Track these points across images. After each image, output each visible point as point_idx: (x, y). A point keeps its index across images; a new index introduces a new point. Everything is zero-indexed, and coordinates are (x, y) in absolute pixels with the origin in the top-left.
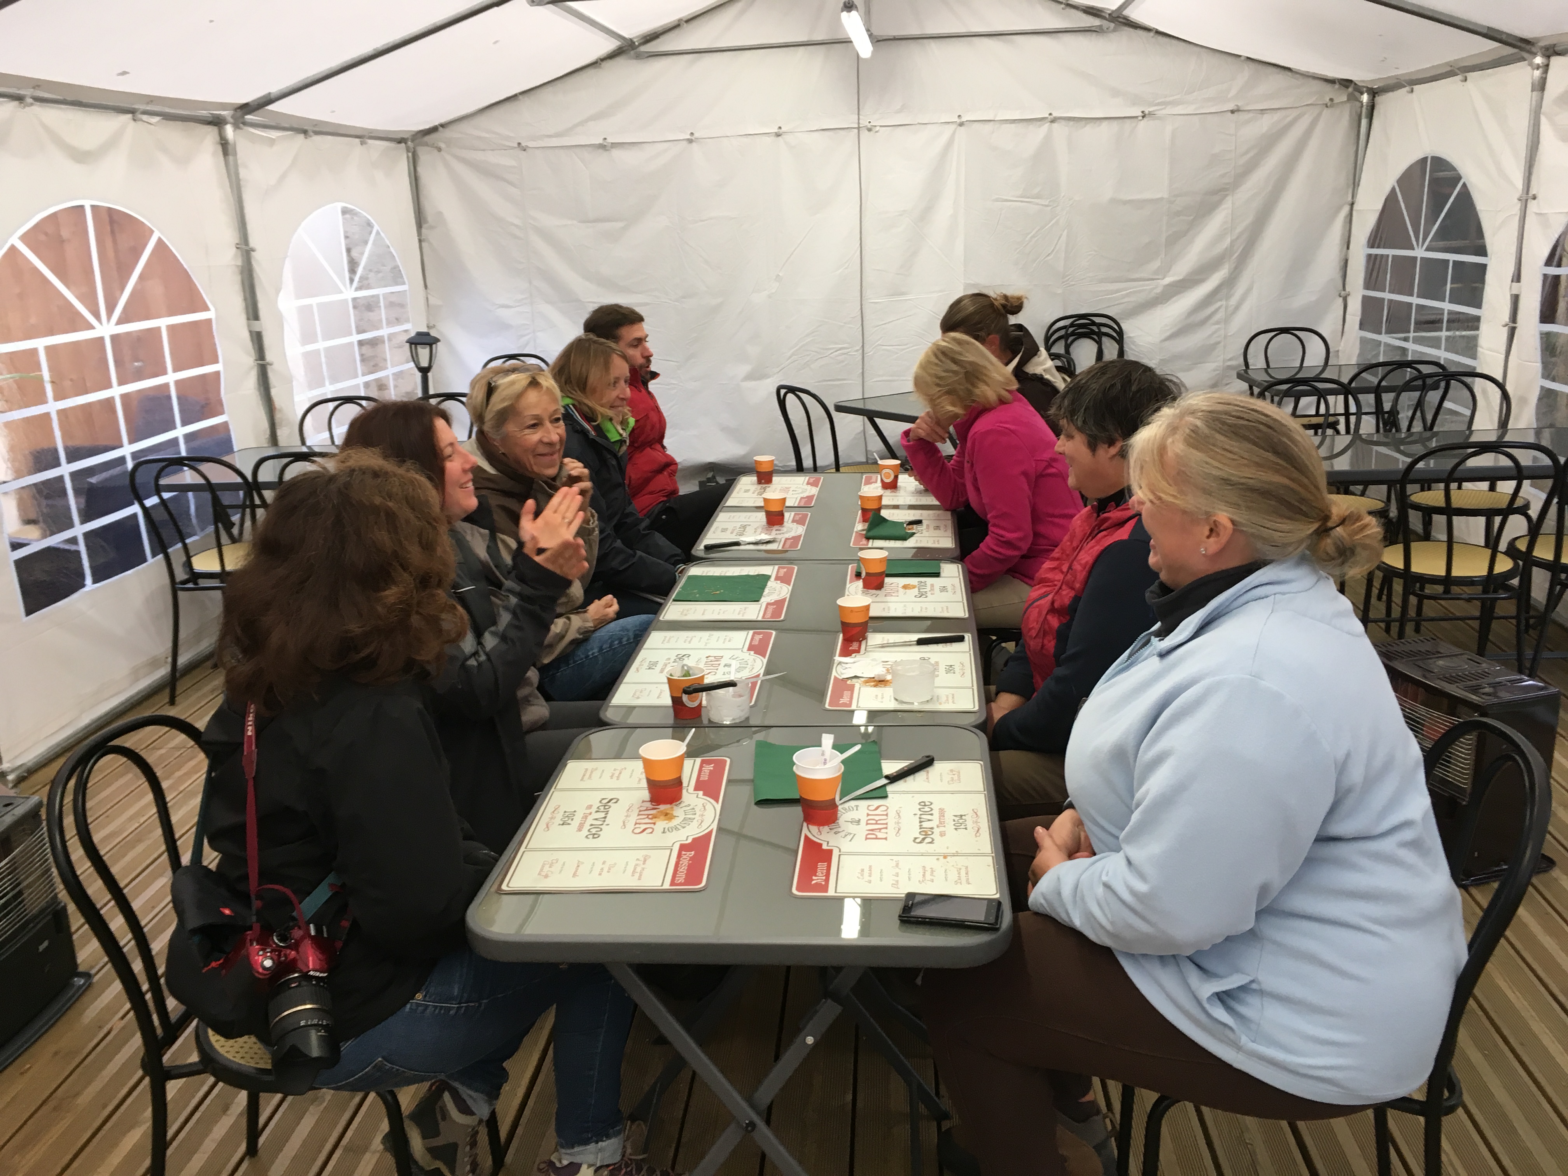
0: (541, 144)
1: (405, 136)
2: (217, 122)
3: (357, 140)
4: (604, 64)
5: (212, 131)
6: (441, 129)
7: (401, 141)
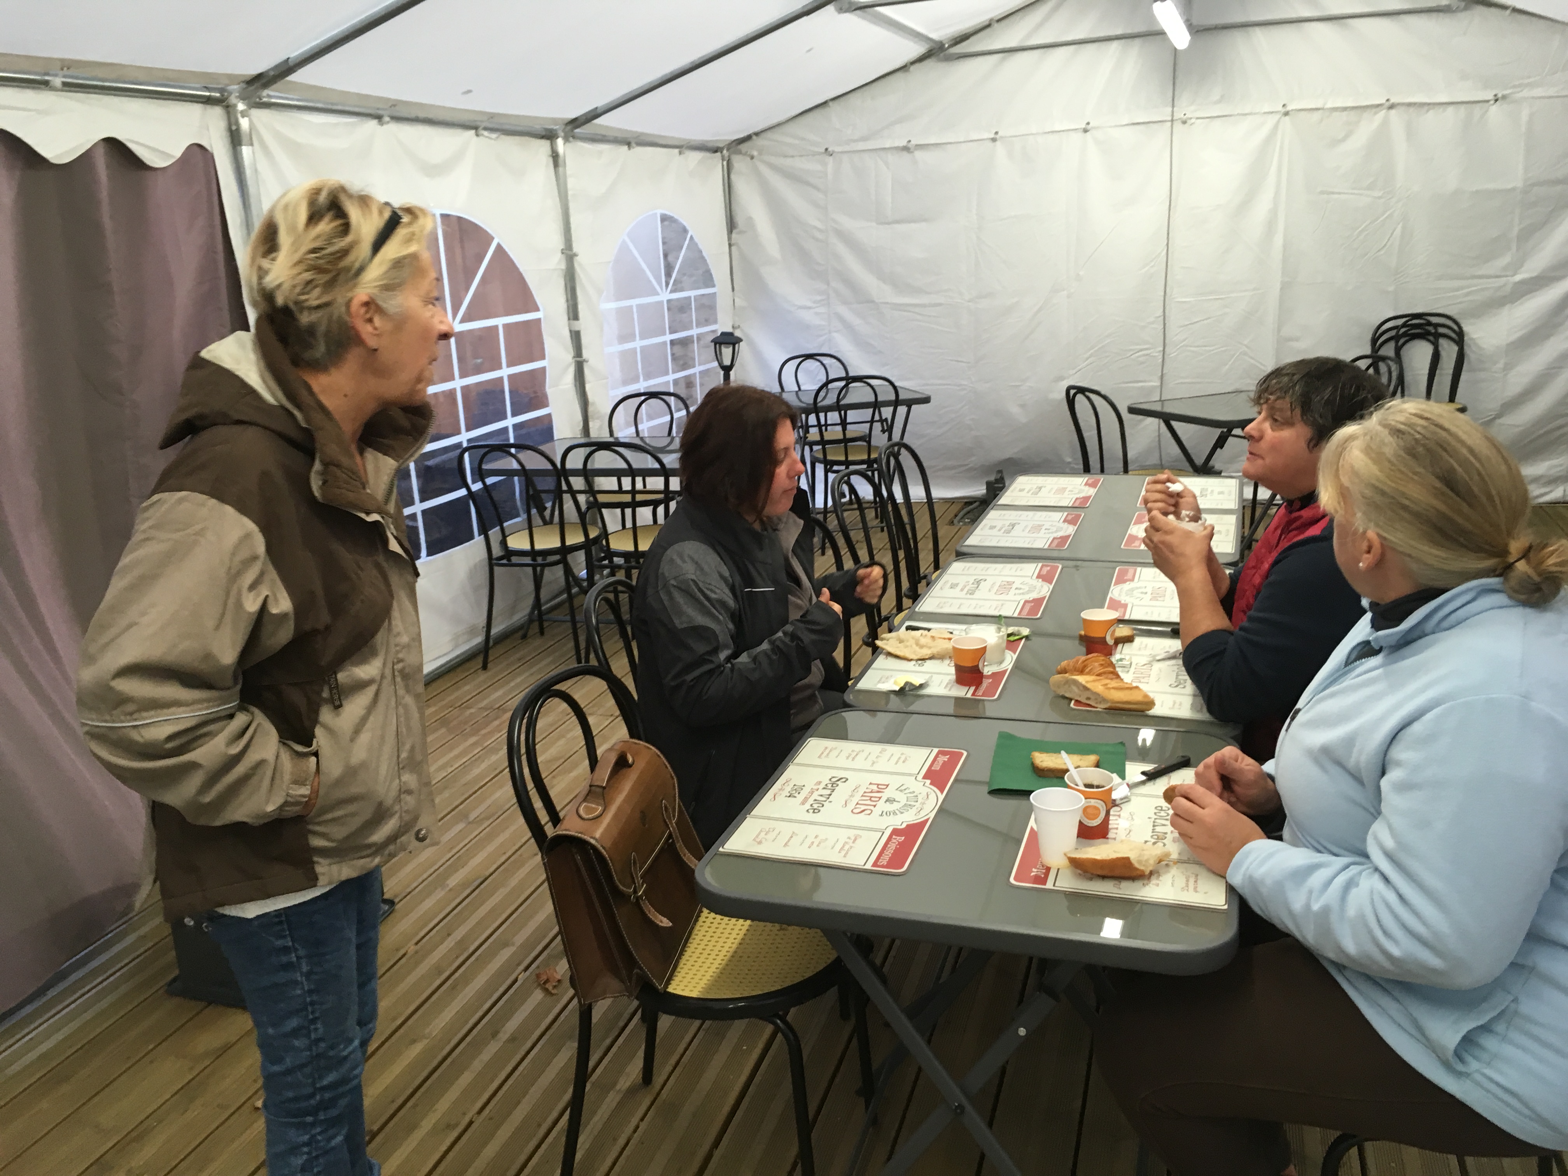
0: (847, 148)
1: (721, 145)
2: (549, 136)
3: (677, 151)
4: (912, 68)
5: (545, 145)
6: (754, 137)
7: (716, 150)
